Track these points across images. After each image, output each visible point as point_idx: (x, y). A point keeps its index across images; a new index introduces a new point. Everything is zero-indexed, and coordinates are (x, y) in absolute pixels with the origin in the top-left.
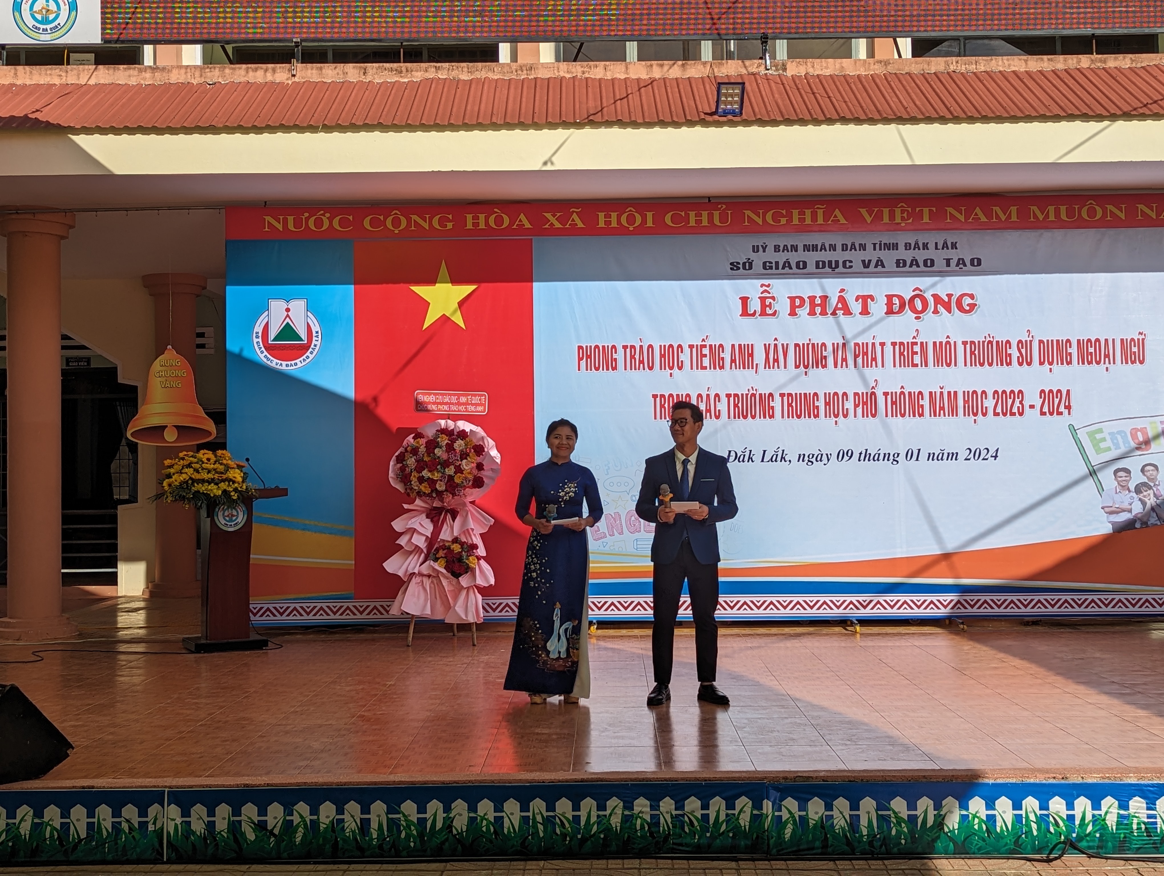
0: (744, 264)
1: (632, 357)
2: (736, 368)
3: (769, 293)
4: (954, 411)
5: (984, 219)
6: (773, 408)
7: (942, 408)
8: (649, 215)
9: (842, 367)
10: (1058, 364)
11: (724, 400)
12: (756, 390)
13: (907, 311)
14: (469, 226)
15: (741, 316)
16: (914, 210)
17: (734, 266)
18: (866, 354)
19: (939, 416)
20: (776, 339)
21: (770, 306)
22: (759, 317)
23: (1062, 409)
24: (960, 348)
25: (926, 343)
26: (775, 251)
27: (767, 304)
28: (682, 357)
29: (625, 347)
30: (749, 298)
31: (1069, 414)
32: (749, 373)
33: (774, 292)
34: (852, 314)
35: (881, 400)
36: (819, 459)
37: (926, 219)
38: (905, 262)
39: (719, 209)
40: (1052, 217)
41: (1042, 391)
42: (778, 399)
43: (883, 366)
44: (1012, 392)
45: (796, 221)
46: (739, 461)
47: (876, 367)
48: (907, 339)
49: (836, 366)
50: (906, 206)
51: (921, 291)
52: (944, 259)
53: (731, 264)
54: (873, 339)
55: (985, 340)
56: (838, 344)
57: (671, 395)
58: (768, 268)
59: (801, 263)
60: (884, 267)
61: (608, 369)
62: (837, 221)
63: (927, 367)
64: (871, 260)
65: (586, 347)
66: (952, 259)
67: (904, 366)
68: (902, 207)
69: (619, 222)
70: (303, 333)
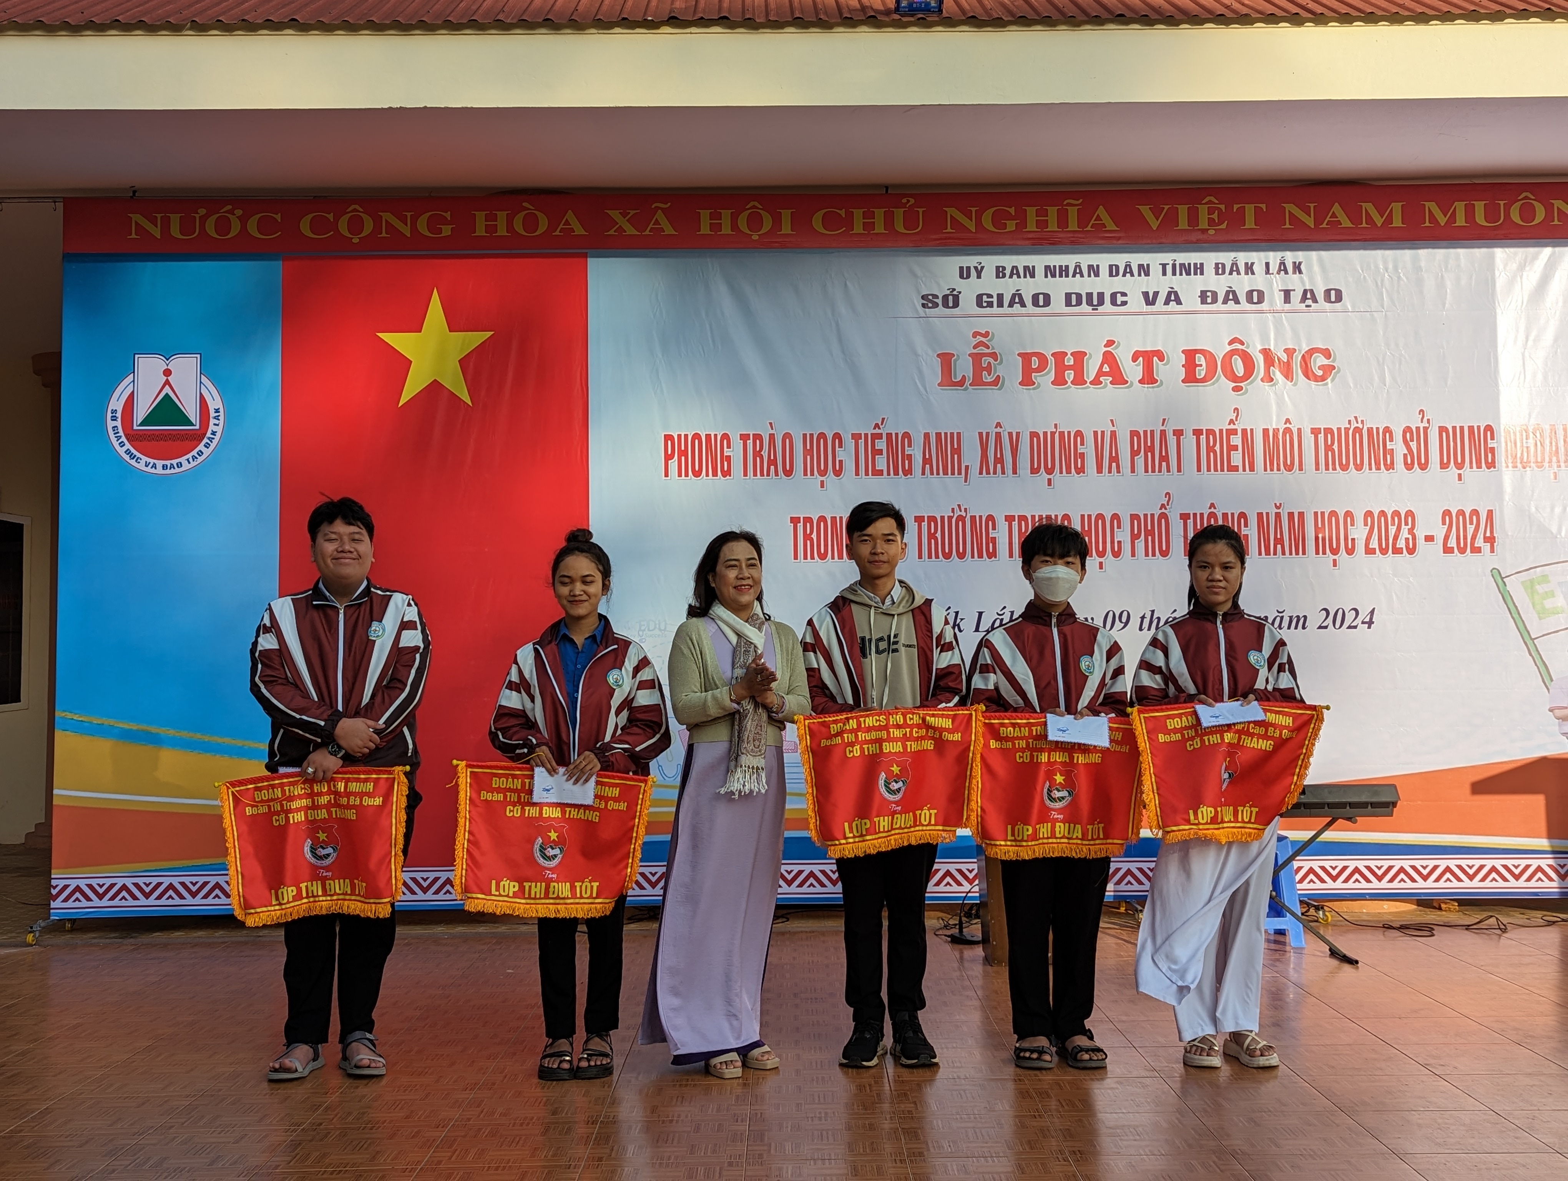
0: (946, 298)
1: (757, 454)
2: (932, 474)
3: (988, 347)
4: (1298, 546)
5: (1346, 223)
6: (994, 540)
7: (1279, 541)
8: (786, 214)
9: (1110, 472)
10: (1471, 467)
12: (966, 510)
13: (1219, 377)
14: (480, 231)
15: (939, 385)
16: (1229, 207)
17: (929, 301)
18: (1151, 449)
19: (1275, 554)
20: (998, 425)
21: (989, 369)
22: (971, 387)
23: (1480, 542)
24: (1308, 440)
25: (1252, 430)
26: (998, 277)
27: (984, 365)
28: (841, 454)
29: (744, 438)
30: (953, 355)
31: (1492, 551)
32: (952, 482)
33: (996, 345)
34: (1127, 382)
35: (1176, 526)
37: (1250, 223)
38: (1215, 295)
39: (904, 206)
40: (1461, 221)
41: (1447, 513)
42: (1003, 525)
43: (1179, 470)
44: (1396, 513)
45: (1031, 226)
47: (1168, 471)
48: (1220, 424)
49: (1100, 470)
50: (1217, 202)
51: (1242, 343)
52: (1280, 291)
53: (923, 297)
54: (1163, 425)
55: (1349, 426)
56: (1103, 432)
57: (822, 519)
58: (985, 304)
59: (1041, 297)
60: (1181, 304)
61: (715, 474)
62: (1100, 227)
63: (1254, 471)
64: (1158, 292)
65: (679, 436)
66: (1294, 290)
67: (1216, 470)
68: (1210, 202)
69: (734, 226)
70: (192, 411)
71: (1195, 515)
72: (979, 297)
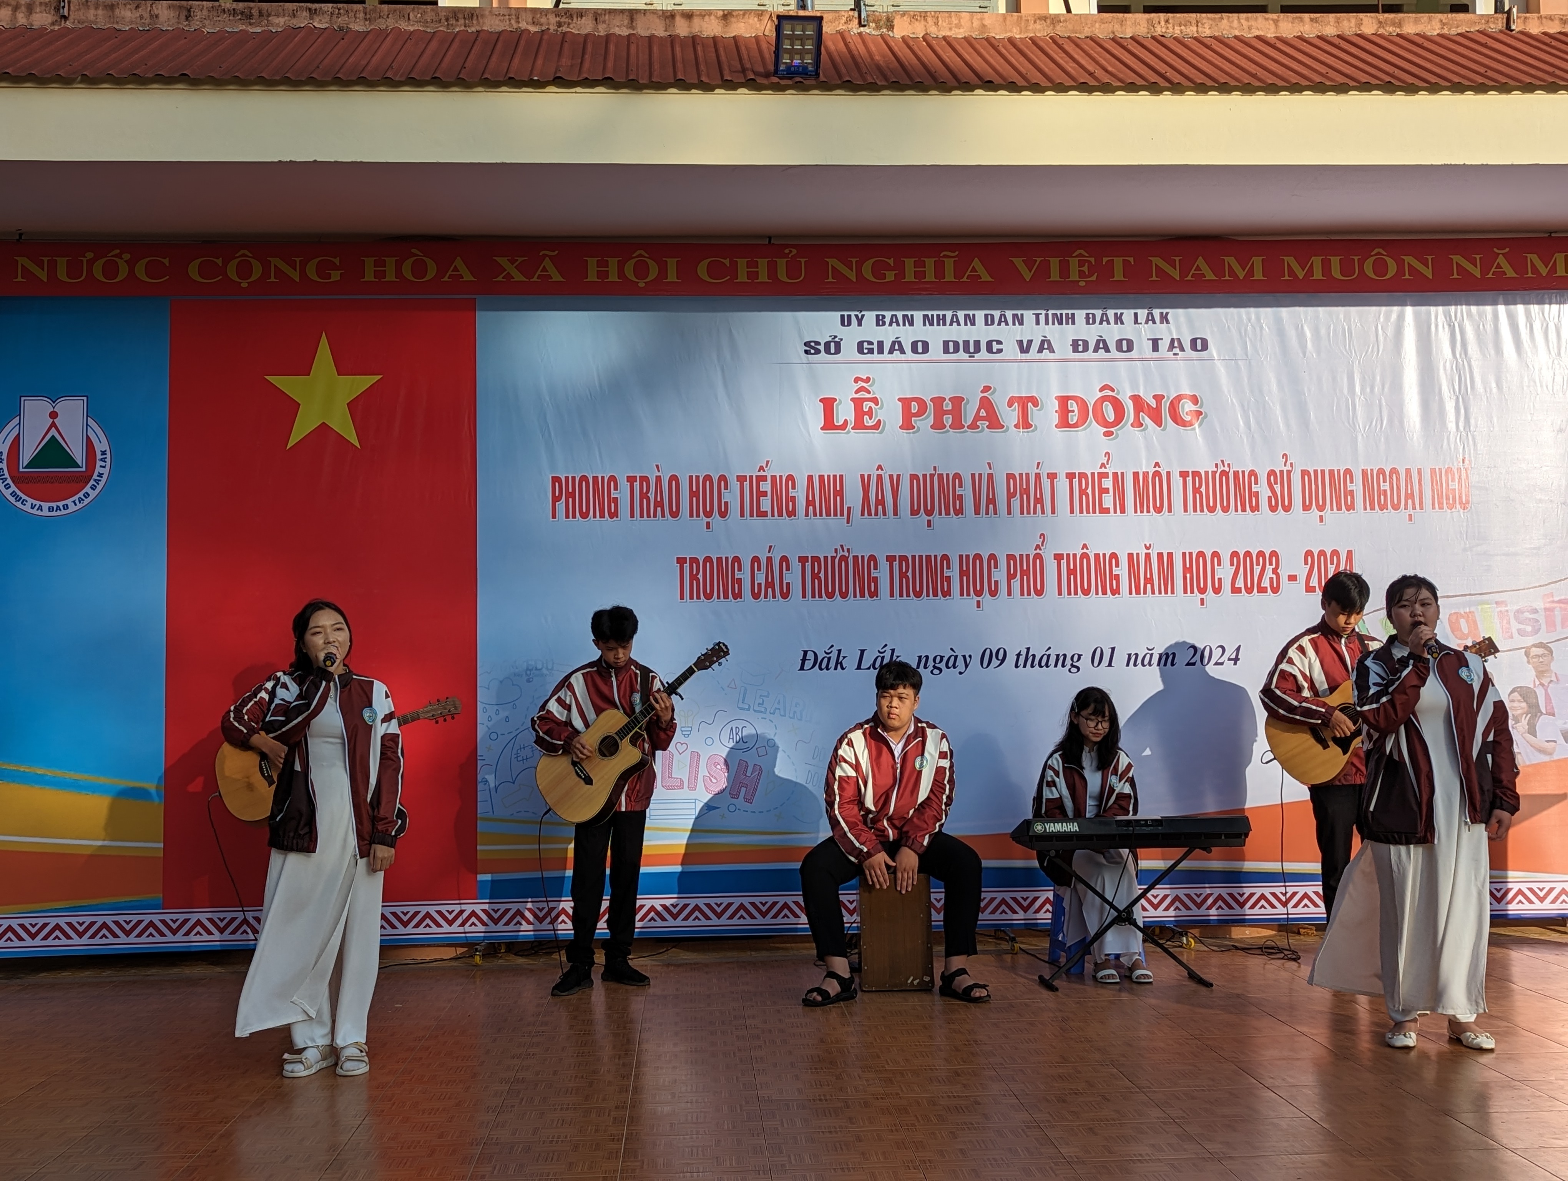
0: (827, 345)
1: (644, 496)
2: (815, 515)
3: (869, 392)
4: (1167, 586)
5: (1210, 276)
6: (875, 579)
7: (1149, 580)
8: (672, 263)
9: (987, 513)
10: (1332, 509)
11: (796, 566)
12: (848, 550)
13: (1091, 422)
14: (369, 276)
15: (822, 429)
16: (1098, 260)
17: (811, 348)
18: (1026, 491)
20: (880, 467)
21: (870, 413)
22: (853, 431)
24: (1177, 483)
25: (1122, 474)
26: (878, 324)
27: (866, 409)
28: (726, 497)
29: (631, 480)
30: (836, 400)
32: (835, 523)
33: (876, 391)
34: (1003, 427)
35: (1051, 566)
36: (950, 664)
37: (1119, 276)
38: (1086, 343)
39: (786, 256)
40: (1318, 275)
41: (1309, 553)
42: (884, 565)
43: (1053, 512)
44: (1261, 554)
45: (910, 277)
46: (821, 669)
47: (1043, 513)
48: (1092, 468)
49: (977, 512)
50: (1087, 255)
51: (1113, 390)
52: (1148, 339)
53: (805, 344)
54: (1037, 468)
55: (1216, 470)
56: (980, 475)
57: (708, 559)
58: (866, 351)
59: (920, 344)
60: (1054, 352)
61: (602, 516)
62: (976, 278)
63: (1124, 513)
64: (1032, 341)
65: (567, 478)
66: (1162, 339)
67: (1088, 512)
68: (1080, 255)
69: (621, 273)
70: (78, 454)
71: (1068, 555)
72: (860, 345)
